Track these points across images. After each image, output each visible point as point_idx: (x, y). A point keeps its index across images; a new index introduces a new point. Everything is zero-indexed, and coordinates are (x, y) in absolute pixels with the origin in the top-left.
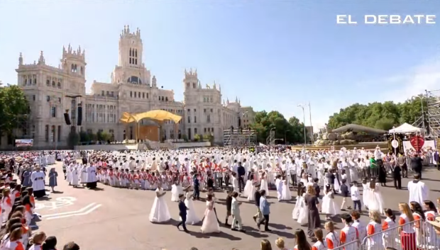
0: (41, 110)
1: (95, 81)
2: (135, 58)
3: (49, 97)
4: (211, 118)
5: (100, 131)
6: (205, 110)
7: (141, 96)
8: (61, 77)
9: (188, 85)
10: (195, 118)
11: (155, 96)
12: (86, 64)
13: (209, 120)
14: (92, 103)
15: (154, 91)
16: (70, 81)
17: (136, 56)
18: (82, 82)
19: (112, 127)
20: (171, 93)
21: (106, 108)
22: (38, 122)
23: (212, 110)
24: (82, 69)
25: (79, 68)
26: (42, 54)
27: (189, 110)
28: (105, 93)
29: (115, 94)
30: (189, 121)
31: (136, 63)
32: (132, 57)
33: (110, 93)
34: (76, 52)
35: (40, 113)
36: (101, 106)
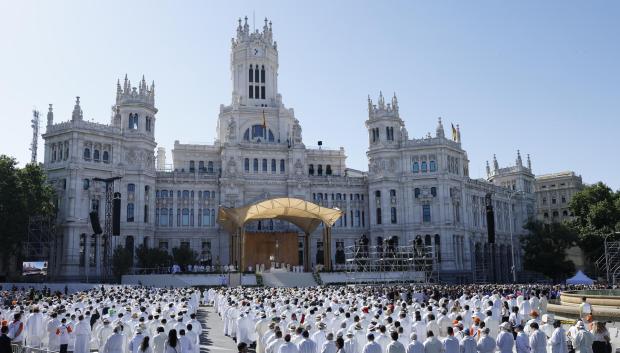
0: (72, 206)
1: (177, 142)
2: (260, 85)
3: (87, 180)
4: (433, 210)
5: (185, 245)
6: (417, 192)
7: (269, 165)
8: (110, 141)
9: (375, 133)
10: (394, 211)
11: (298, 165)
12: (156, 111)
13: (427, 217)
14: (169, 186)
15: (296, 155)
16: (125, 148)
17: (263, 80)
18: (149, 148)
19: (206, 238)
20: (340, 156)
21: (196, 198)
22: (68, 227)
23: (434, 191)
24: (149, 122)
25: (142, 120)
26: (78, 102)
27: (378, 194)
28: (197, 166)
29: (216, 168)
30: (379, 221)
31: (263, 97)
32: (254, 84)
33: (206, 165)
34: (138, 90)
35: (72, 213)
36: (186, 192)
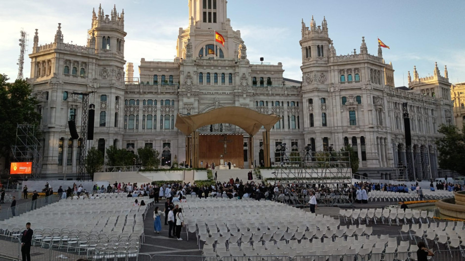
0: (53, 114)
1: (143, 60)
2: (212, 11)
3: (67, 92)
4: (358, 115)
5: (149, 145)
6: (344, 100)
7: (220, 79)
8: (85, 60)
9: (307, 51)
10: (324, 115)
11: (244, 77)
12: (125, 34)
13: (353, 121)
14: (136, 96)
15: (242, 71)
16: (99, 65)
17: (215, 7)
18: (119, 65)
19: (167, 139)
20: (279, 69)
21: (159, 105)
22: (49, 132)
23: (359, 99)
24: (120, 43)
25: (114, 42)
26: (59, 27)
27: (311, 101)
28: (159, 80)
29: (175, 81)
30: (312, 124)
31: (215, 21)
32: (207, 11)
33: (167, 79)
34: (110, 17)
35: (53, 120)
36: (150, 101)
